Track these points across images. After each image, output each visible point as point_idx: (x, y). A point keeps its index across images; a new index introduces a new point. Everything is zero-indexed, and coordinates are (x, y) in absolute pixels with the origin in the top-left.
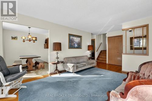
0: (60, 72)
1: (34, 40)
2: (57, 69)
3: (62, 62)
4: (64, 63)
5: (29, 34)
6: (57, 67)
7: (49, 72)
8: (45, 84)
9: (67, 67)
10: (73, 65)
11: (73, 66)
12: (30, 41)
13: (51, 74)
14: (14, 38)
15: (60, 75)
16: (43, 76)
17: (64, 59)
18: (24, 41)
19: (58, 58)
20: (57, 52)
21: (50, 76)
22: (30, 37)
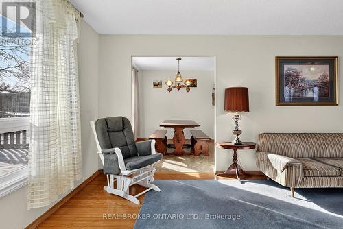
0: (246, 176)
1: (188, 86)
2: (235, 165)
3: (252, 146)
4: (258, 150)
5: (179, 73)
6: (235, 159)
7: (214, 169)
8: (196, 197)
9: (268, 164)
10: (286, 160)
11: (287, 166)
12: (179, 88)
13: (220, 174)
14: (157, 85)
15: (243, 183)
16: (200, 174)
17: (261, 136)
18: (170, 90)
19: (237, 132)
20: (236, 114)
21: (217, 179)
22: (179, 80)
